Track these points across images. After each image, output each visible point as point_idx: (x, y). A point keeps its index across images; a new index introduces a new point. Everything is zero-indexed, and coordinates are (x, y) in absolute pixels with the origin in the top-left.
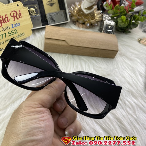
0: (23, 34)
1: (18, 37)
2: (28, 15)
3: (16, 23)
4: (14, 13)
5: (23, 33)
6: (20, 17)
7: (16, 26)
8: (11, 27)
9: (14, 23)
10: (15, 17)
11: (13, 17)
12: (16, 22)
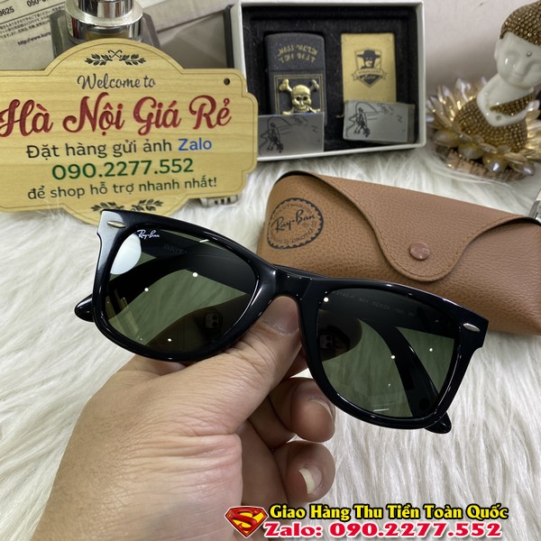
0: (210, 180)
1: (188, 184)
2: (253, 123)
3: (200, 139)
4: (204, 105)
5: (213, 179)
6: (219, 123)
7: (195, 146)
8: (176, 145)
9: (193, 135)
10: (204, 119)
11: (196, 117)
12: (200, 134)
